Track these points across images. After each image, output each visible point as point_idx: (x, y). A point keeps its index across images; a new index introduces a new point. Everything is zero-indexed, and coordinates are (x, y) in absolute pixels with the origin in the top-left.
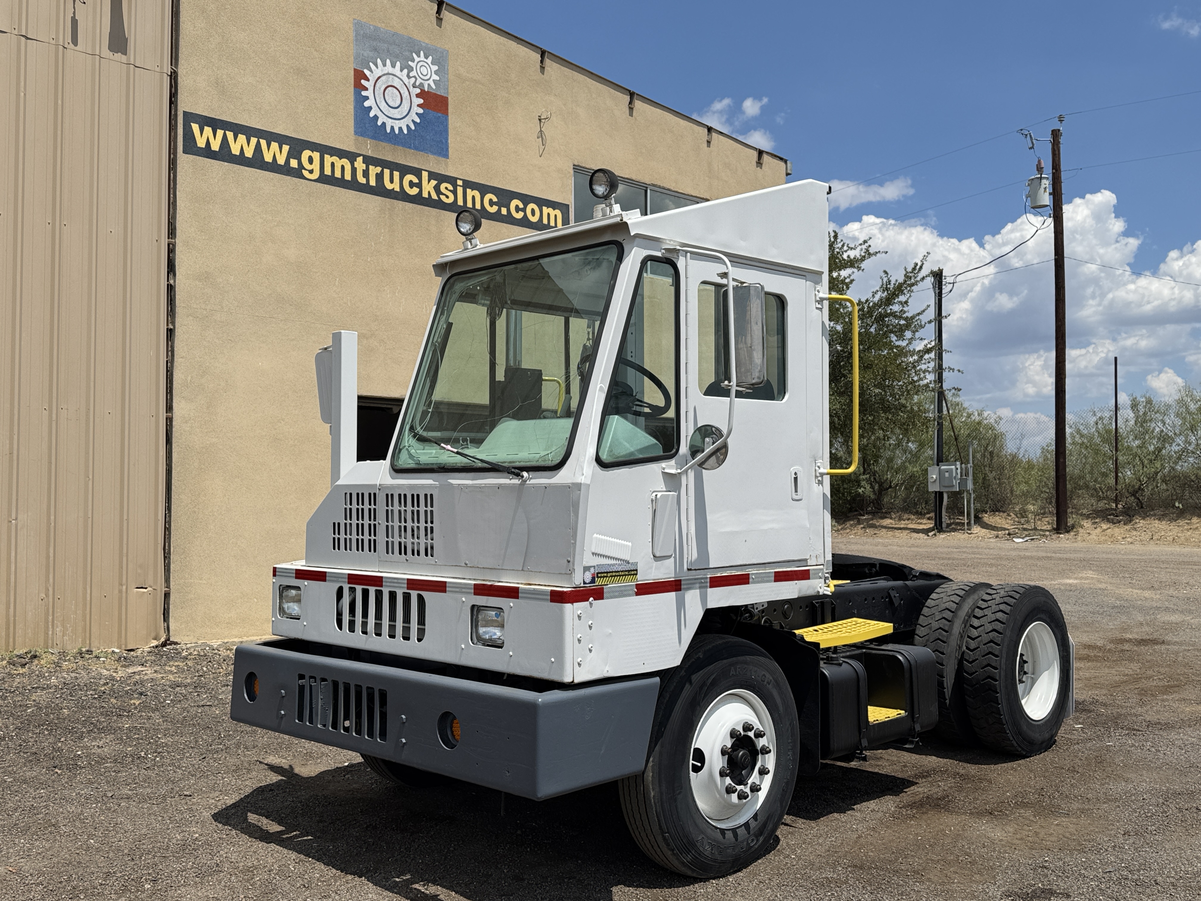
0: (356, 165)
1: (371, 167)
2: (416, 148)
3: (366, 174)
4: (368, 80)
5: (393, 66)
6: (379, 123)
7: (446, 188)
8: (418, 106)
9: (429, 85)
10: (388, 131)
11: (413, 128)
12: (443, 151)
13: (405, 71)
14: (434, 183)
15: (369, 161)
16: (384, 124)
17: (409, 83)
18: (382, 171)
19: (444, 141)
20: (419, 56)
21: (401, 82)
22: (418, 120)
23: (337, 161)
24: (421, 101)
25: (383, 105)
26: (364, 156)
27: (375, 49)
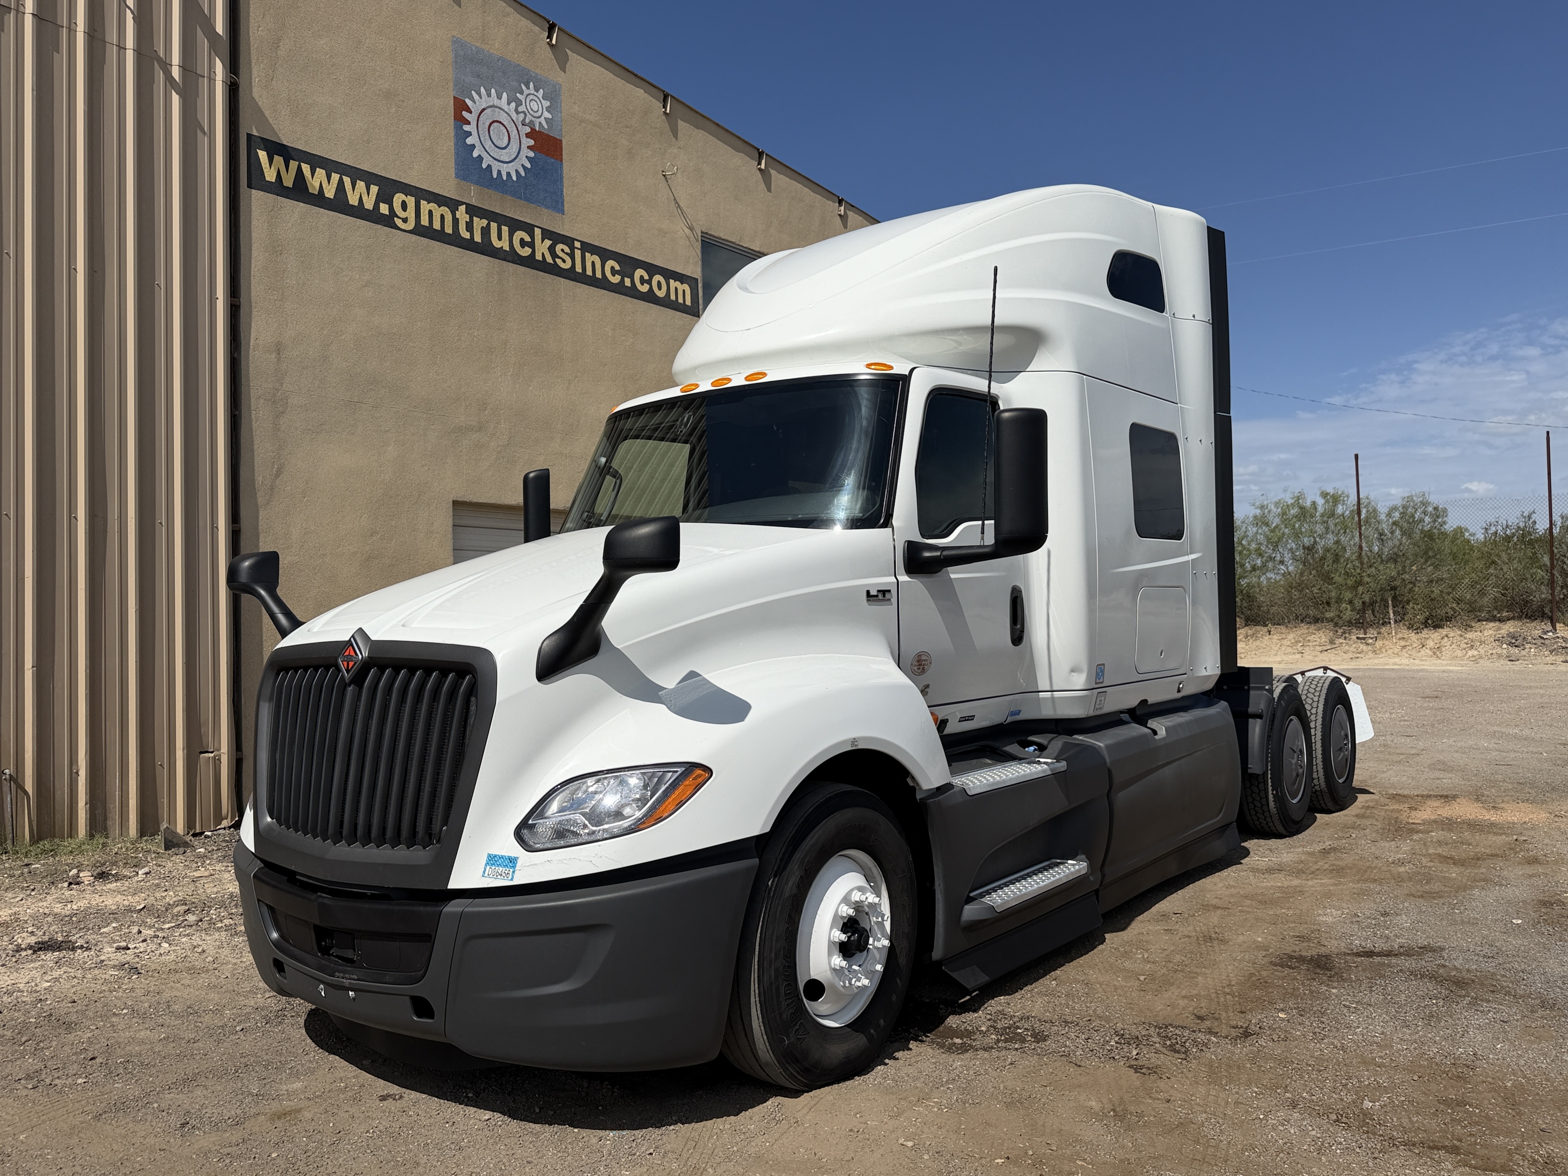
0: (458, 215)
1: (475, 219)
2: (527, 199)
3: (470, 227)
4: (471, 112)
5: (499, 97)
6: (484, 166)
7: (563, 250)
8: (529, 147)
9: (540, 123)
10: (495, 176)
11: (523, 174)
12: (557, 204)
13: (513, 105)
14: (548, 243)
15: (473, 211)
16: (489, 166)
17: (518, 119)
18: (489, 225)
19: (559, 194)
20: (528, 88)
21: (509, 118)
22: (528, 166)
23: (435, 209)
24: (531, 142)
25: (488, 144)
26: (467, 205)
27: (479, 76)
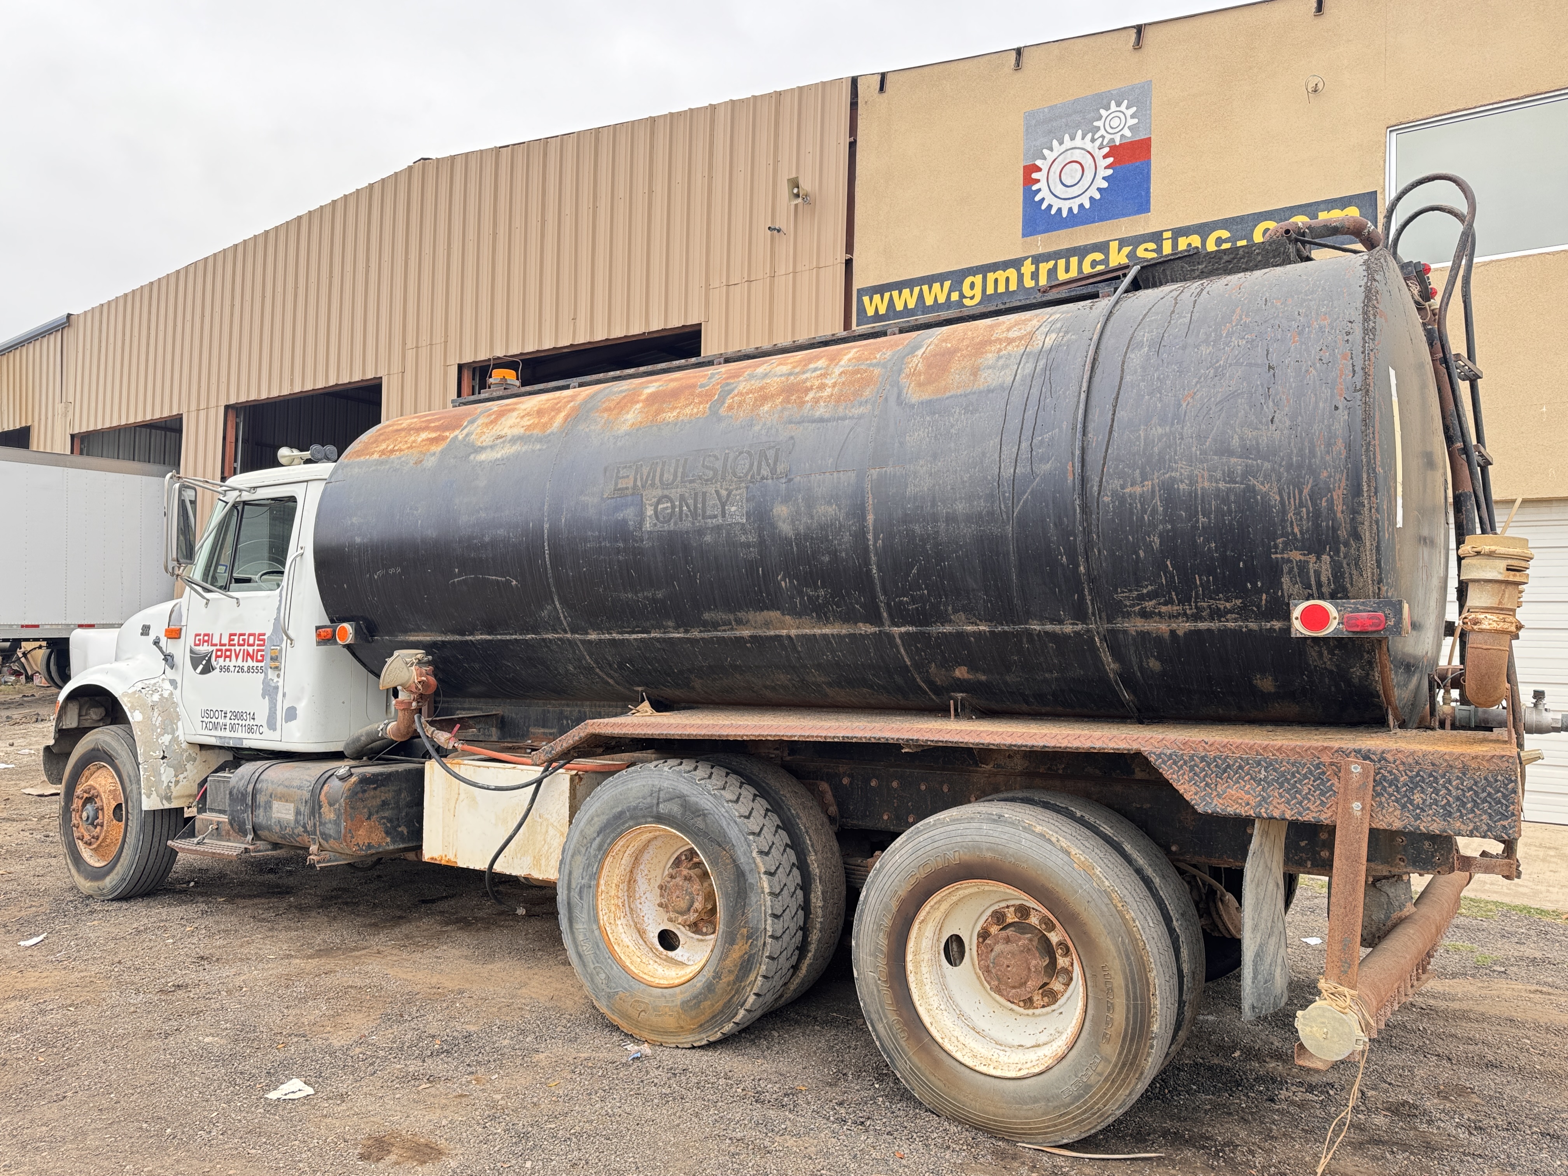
0: (1023, 270)
1: (1041, 265)
2: (1101, 220)
3: (1035, 276)
4: (1039, 169)
5: (1072, 138)
6: (1053, 212)
7: (1146, 250)
8: (1105, 168)
9: (1122, 136)
10: (1065, 214)
11: (1097, 196)
12: (1143, 206)
13: (1089, 136)
14: (1126, 250)
15: (1037, 260)
16: (1059, 210)
17: (1094, 147)
18: (1056, 265)
19: (1143, 193)
20: (1107, 108)
21: (1083, 152)
22: (1105, 185)
23: (1000, 275)
24: (1111, 160)
25: (1059, 190)
26: (1033, 257)
27: (1050, 132)
